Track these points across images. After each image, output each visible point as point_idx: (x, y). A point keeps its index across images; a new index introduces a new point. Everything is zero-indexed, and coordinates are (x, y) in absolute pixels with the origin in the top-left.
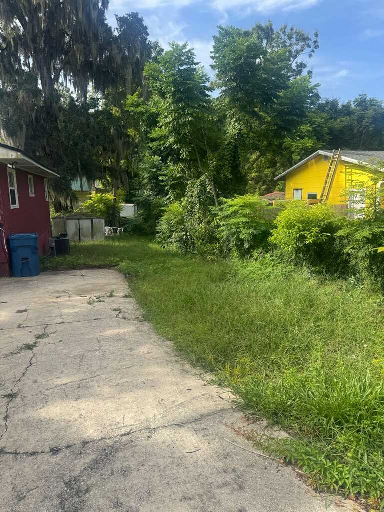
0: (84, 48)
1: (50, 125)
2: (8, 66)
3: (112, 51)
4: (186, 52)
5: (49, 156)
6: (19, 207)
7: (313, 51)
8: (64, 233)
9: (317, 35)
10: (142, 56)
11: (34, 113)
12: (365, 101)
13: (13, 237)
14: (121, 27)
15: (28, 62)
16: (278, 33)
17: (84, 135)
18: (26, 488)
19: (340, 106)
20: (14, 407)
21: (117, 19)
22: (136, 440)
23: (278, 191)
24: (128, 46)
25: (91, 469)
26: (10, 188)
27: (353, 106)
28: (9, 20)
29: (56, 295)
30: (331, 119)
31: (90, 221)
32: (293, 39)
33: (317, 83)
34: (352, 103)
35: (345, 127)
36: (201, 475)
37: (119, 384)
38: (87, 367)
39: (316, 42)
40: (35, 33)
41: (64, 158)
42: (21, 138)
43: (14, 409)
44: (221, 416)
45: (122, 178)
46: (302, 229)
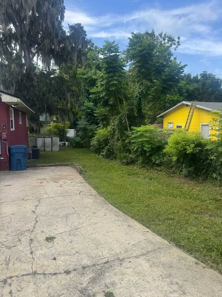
0: (50, 42)
1: (29, 84)
2: (5, 50)
3: (66, 43)
4: (115, 46)
5: (27, 101)
6: (14, 130)
7: (177, 47)
8: (35, 145)
9: (179, 38)
10: (83, 47)
11: (20, 77)
12: (206, 75)
13: (12, 147)
14: (71, 31)
15: (16, 48)
16: (158, 37)
17: (49, 89)
18: (56, 294)
19: (192, 77)
20: (34, 247)
21: (69, 26)
22: (113, 266)
23: (156, 124)
24: (74, 41)
25: (92, 282)
26: (11, 119)
27: (199, 77)
28: (7, 25)
29: (40, 181)
30: (187, 84)
31: (51, 139)
32: (165, 40)
33: (185, 64)
34: (199, 76)
35: (195, 89)
36: (158, 286)
37: (93, 233)
38: (71, 223)
39: (178, 42)
40: (22, 31)
41: (37, 103)
42: (12, 90)
43: (34, 248)
44: (159, 252)
45: (69, 115)
46: (184, 145)
